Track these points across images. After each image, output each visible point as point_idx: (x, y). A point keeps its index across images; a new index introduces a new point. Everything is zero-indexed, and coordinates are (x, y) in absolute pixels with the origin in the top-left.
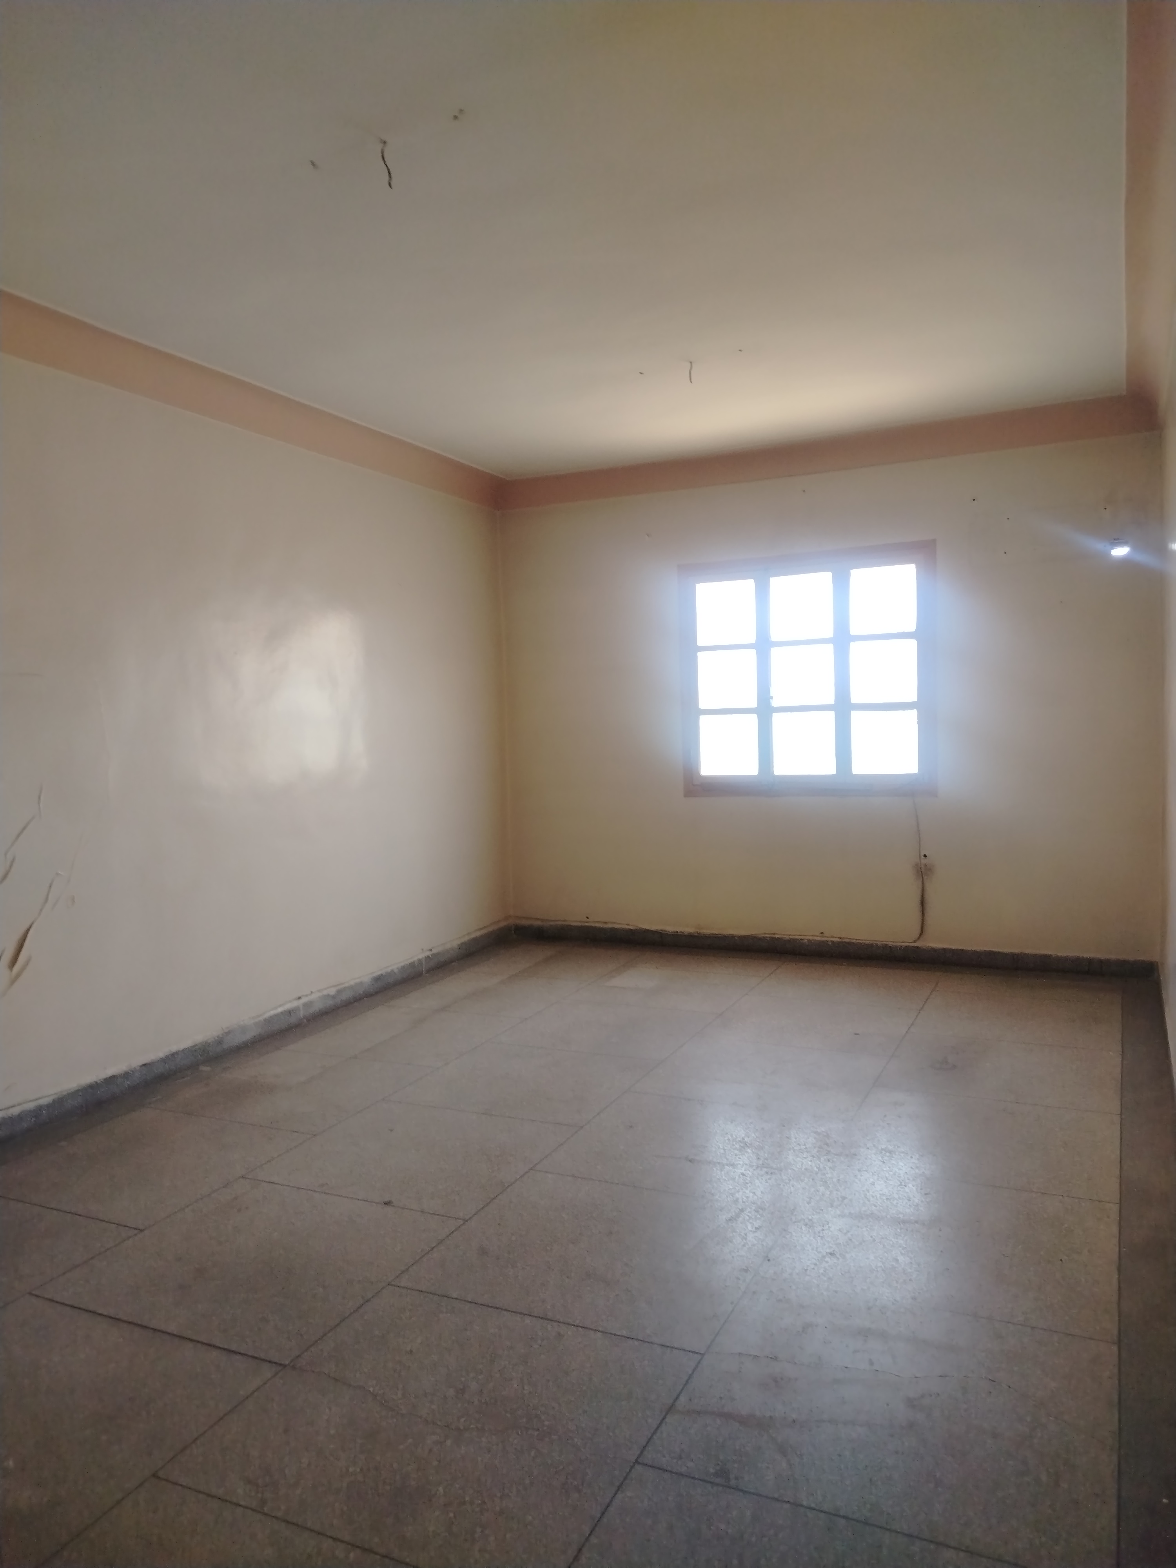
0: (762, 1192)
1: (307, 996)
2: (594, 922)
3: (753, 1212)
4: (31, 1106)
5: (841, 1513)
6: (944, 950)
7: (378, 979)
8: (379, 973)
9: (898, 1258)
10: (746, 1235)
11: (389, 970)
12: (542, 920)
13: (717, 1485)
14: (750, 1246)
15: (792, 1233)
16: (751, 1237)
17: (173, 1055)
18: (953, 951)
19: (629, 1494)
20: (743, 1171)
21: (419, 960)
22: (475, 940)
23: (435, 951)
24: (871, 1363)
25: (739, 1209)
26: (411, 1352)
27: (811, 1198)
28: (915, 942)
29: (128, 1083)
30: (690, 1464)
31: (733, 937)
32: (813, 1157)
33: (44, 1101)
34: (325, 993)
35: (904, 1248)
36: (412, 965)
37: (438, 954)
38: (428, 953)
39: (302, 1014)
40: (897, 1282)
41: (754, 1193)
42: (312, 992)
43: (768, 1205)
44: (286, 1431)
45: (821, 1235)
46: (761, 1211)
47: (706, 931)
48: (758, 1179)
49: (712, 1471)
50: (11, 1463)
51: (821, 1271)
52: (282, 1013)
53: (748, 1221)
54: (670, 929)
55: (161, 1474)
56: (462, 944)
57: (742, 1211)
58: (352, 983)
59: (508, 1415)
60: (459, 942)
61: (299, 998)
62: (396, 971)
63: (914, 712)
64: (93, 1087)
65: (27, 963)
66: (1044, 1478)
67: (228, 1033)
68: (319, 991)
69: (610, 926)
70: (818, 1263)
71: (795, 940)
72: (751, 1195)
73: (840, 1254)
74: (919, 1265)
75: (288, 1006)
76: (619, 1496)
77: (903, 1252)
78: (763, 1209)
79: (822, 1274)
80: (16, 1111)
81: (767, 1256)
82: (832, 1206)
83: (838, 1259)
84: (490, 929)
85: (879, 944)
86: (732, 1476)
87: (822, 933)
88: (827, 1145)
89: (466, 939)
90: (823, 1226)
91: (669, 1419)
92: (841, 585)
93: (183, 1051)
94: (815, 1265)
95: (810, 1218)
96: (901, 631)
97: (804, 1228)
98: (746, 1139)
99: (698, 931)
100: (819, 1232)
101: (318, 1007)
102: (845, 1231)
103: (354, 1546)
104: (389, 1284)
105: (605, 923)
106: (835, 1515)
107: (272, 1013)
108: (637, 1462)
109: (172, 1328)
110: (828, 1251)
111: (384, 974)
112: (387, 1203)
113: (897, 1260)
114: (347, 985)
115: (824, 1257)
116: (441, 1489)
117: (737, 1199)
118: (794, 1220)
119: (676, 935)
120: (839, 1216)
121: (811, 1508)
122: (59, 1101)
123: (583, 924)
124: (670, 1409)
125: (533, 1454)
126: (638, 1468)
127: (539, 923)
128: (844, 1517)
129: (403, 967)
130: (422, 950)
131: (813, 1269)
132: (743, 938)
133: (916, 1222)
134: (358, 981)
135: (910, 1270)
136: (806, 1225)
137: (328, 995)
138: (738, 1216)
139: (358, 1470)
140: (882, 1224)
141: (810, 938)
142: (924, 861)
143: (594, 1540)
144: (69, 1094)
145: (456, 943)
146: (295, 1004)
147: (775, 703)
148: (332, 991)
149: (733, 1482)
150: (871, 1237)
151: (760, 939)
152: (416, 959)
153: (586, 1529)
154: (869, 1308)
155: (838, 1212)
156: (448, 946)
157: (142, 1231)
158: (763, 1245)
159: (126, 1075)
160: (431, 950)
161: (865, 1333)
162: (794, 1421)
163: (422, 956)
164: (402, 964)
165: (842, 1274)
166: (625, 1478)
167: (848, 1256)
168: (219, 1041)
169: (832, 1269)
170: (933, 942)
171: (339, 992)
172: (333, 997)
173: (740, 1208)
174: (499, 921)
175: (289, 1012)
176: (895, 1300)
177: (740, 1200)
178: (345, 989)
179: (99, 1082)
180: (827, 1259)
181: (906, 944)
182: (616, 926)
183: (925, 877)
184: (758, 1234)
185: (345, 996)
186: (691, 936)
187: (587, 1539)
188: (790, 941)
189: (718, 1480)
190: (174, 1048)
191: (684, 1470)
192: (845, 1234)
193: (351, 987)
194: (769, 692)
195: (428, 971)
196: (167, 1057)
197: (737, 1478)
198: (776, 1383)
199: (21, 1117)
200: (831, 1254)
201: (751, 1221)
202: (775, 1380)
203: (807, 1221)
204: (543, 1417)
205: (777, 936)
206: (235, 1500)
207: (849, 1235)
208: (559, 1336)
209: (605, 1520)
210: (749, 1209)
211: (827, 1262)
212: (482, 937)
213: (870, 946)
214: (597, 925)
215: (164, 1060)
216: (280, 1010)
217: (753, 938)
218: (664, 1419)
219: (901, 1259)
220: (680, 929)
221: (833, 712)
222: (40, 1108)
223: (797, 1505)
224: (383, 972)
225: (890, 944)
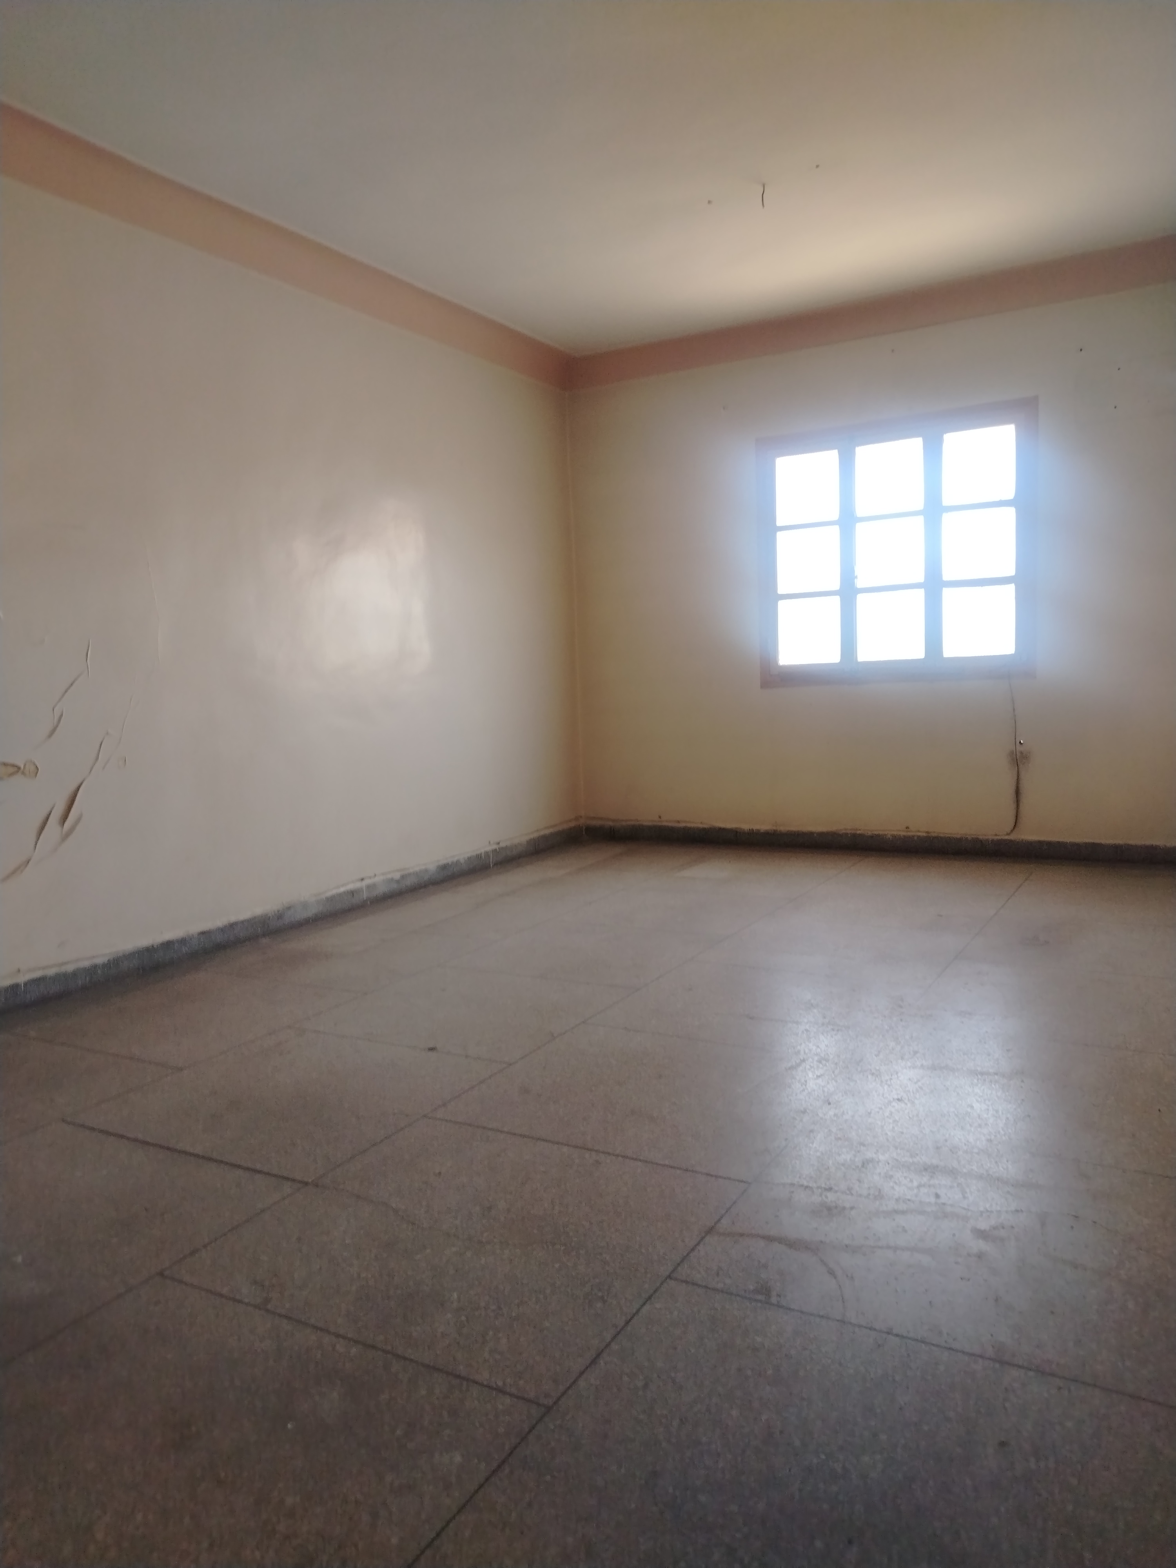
0: (827, 1046)
1: (370, 878)
2: (667, 821)
3: (815, 1062)
4: (86, 964)
5: (895, 1331)
6: (1040, 842)
7: (444, 867)
8: (445, 862)
9: (974, 1105)
10: (806, 1081)
11: (455, 859)
12: (613, 821)
13: (757, 1301)
14: (810, 1091)
15: (856, 1081)
16: (811, 1085)
17: (232, 926)
18: (1049, 843)
19: (658, 1306)
20: (807, 1027)
21: (487, 853)
22: (545, 837)
23: (503, 845)
24: (937, 1196)
25: (800, 1059)
26: (440, 1173)
27: (879, 1052)
28: (1008, 834)
29: (184, 950)
30: (728, 1281)
31: (812, 833)
32: (885, 1017)
33: (99, 961)
34: (389, 876)
35: (980, 1097)
36: (479, 857)
37: (506, 848)
38: (495, 847)
39: (365, 895)
40: (971, 1126)
41: (818, 1047)
42: (375, 875)
43: (831, 1057)
44: (299, 1239)
45: (889, 1083)
46: (824, 1062)
47: (783, 829)
48: (823, 1034)
49: (752, 1288)
50: (19, 1259)
51: (887, 1114)
52: (344, 892)
53: (809, 1070)
54: (746, 827)
55: (167, 1273)
56: (531, 840)
57: (804, 1061)
58: (417, 869)
59: (535, 1231)
60: (527, 838)
61: (362, 880)
62: (462, 861)
63: (1011, 588)
64: (150, 950)
65: (78, 820)
66: (1131, 1305)
67: (289, 908)
68: (383, 874)
69: (682, 825)
70: (883, 1107)
71: (878, 836)
72: (814, 1048)
73: (909, 1100)
74: (997, 1111)
75: (351, 887)
76: (647, 1307)
77: (979, 1100)
78: (827, 1060)
79: (887, 1117)
80: (70, 968)
81: (828, 1100)
82: (902, 1058)
83: (906, 1104)
84: (560, 828)
85: (969, 838)
86: (774, 1293)
87: (907, 828)
88: (901, 1007)
89: (536, 835)
90: (892, 1076)
91: (708, 1239)
92: (933, 452)
93: (243, 922)
94: (881, 1108)
95: (878, 1068)
96: (997, 499)
97: (870, 1077)
98: (812, 1001)
99: (775, 828)
100: (887, 1081)
101: (382, 890)
102: (916, 1080)
103: (356, 1342)
104: (425, 1116)
105: (679, 822)
106: (888, 1333)
107: (334, 892)
108: (669, 1277)
109: (198, 1150)
110: (896, 1097)
111: (450, 863)
112: (432, 1049)
113: (972, 1107)
114: (411, 871)
115: (890, 1102)
116: (455, 1295)
117: (799, 1052)
118: (859, 1069)
119: (752, 833)
120: (910, 1067)
121: (860, 1326)
122: (115, 962)
123: (655, 824)
124: (710, 1231)
125: (557, 1265)
126: (672, 1283)
127: (611, 823)
128: (897, 1335)
129: (469, 858)
130: (489, 842)
131: (878, 1112)
132: (821, 834)
133: (996, 1074)
134: (423, 867)
135: (985, 1116)
136: (873, 1074)
137: (392, 879)
138: (798, 1065)
139: (370, 1276)
140: (957, 1074)
141: (895, 833)
142: (1019, 748)
143: (615, 1347)
144: (124, 956)
145: (524, 839)
146: (358, 885)
147: (860, 584)
148: (397, 876)
149: (774, 1300)
150: (945, 1086)
151: (841, 836)
152: (483, 851)
153: (608, 1337)
154: (938, 1148)
155: (909, 1064)
156: (516, 841)
157: (181, 1069)
158: (824, 1091)
159: (183, 941)
160: (499, 843)
161: (930, 1170)
162: (847, 1246)
163: (489, 849)
164: (469, 855)
165: (909, 1117)
166: (655, 1292)
167: (917, 1102)
168: (280, 916)
169: (899, 1112)
170: (1028, 834)
171: (403, 877)
172: (398, 882)
173: (802, 1059)
174: (570, 821)
175: (352, 893)
176: (968, 1141)
177: (802, 1052)
178: (410, 874)
179: (155, 947)
180: (894, 1104)
181: (999, 838)
182: (689, 825)
183: (1021, 766)
184: (820, 1081)
185: (409, 882)
186: (767, 833)
187: (608, 1345)
188: (872, 837)
189: (760, 1297)
190: (233, 919)
191: (720, 1286)
192: (916, 1083)
193: (416, 874)
194: (853, 571)
195: (495, 864)
196: (225, 926)
197: (779, 1296)
198: (830, 1211)
199: (75, 974)
200: (898, 1100)
201: (813, 1069)
202: (829, 1209)
203: (873, 1071)
204: (571, 1234)
205: (858, 832)
206: (238, 1297)
207: (920, 1084)
208: (598, 1162)
209: (629, 1328)
210: (811, 1059)
211: (894, 1107)
212: (552, 834)
213: (960, 840)
214: (670, 824)
215: (222, 930)
216: (342, 890)
217: (833, 834)
218: (702, 1239)
219: (976, 1106)
220: (756, 827)
221: (923, 590)
222: (95, 967)
223: (842, 1322)
224: (449, 861)
225: (981, 837)
